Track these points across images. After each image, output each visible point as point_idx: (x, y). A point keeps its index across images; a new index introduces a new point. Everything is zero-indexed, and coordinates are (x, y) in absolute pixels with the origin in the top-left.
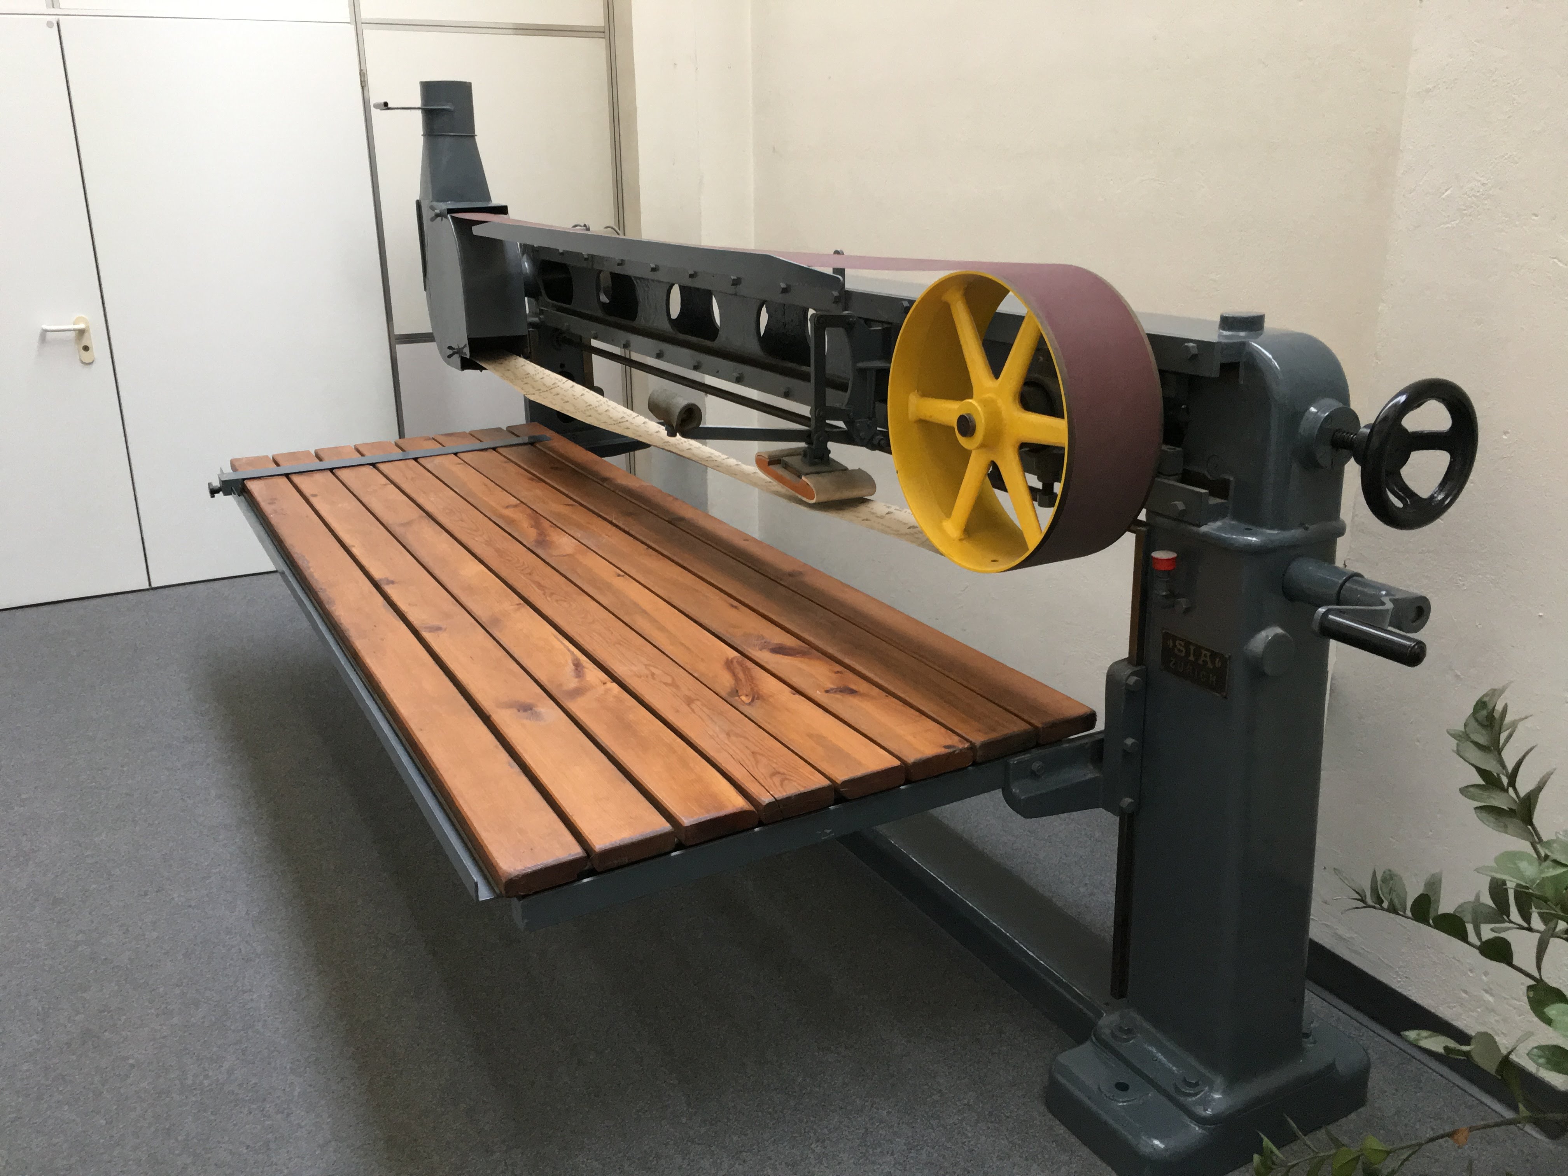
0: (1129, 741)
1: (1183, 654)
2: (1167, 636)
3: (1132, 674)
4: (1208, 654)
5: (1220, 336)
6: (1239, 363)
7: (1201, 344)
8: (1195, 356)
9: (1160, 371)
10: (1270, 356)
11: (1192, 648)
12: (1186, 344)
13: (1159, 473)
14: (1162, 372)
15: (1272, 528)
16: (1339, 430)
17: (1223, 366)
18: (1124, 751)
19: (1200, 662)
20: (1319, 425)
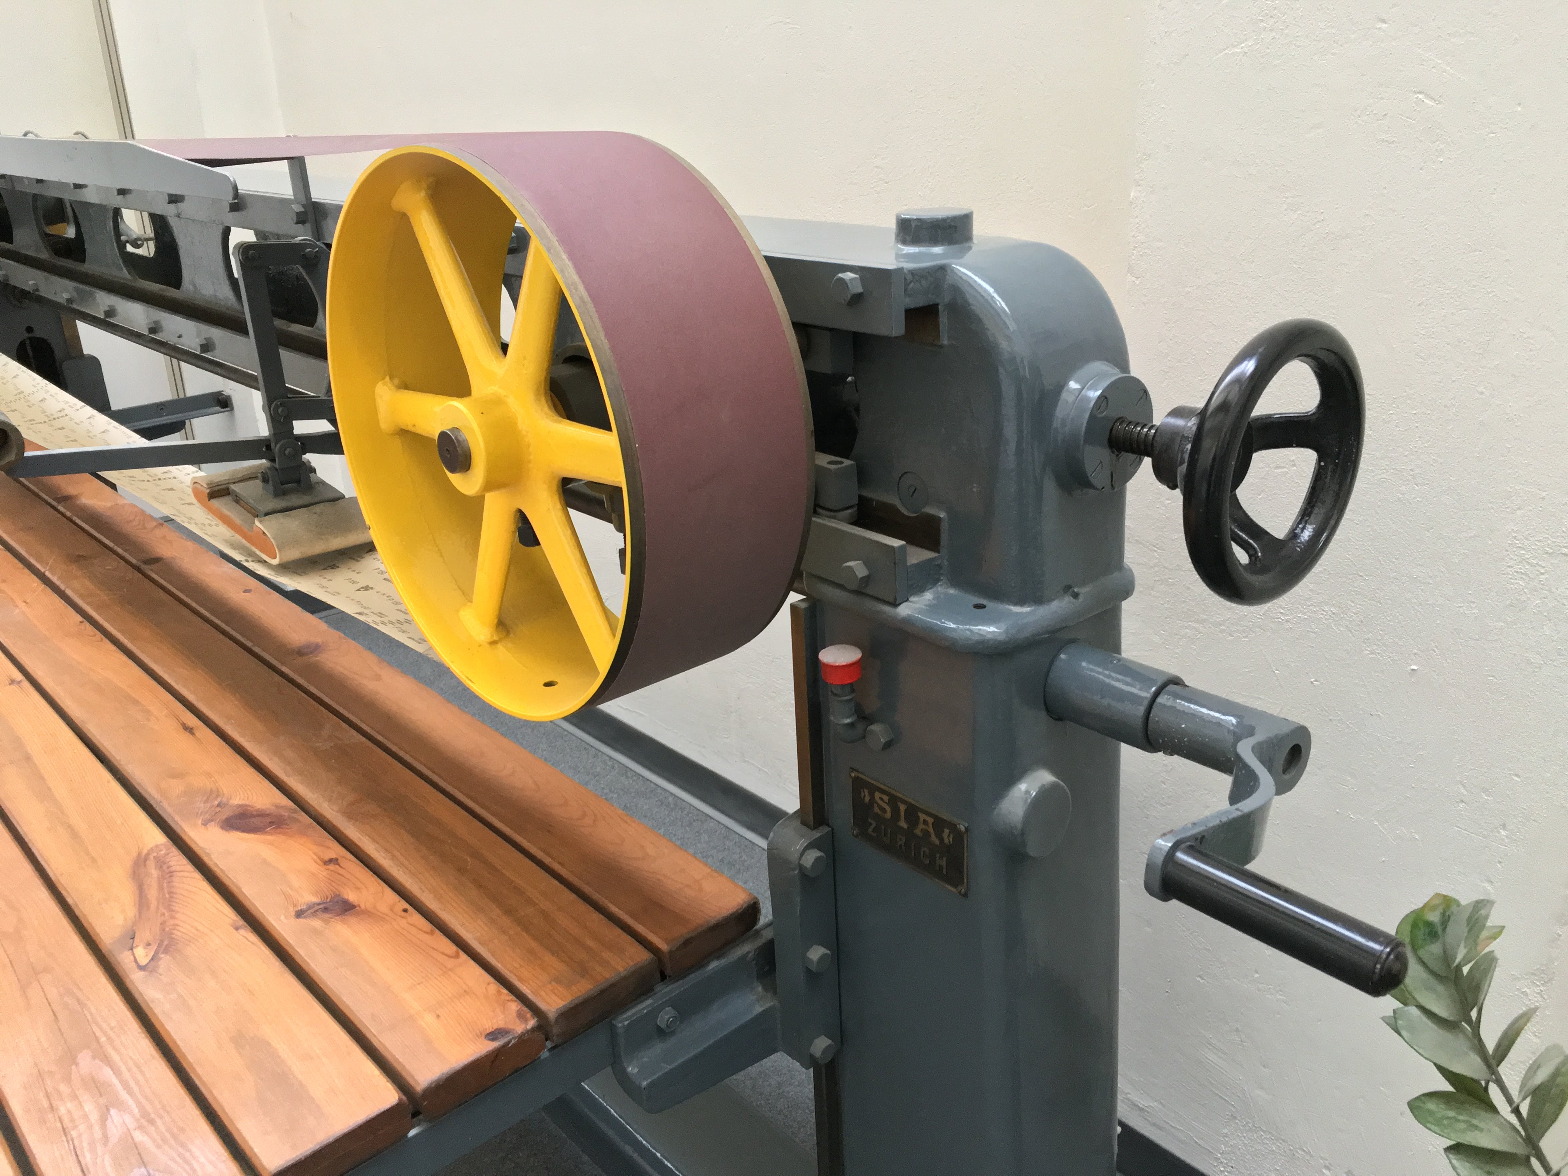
0: (816, 953)
1: (888, 815)
2: (858, 784)
3: (810, 846)
4: (930, 820)
5: (898, 256)
6: (938, 305)
7: (869, 274)
8: (857, 299)
9: (797, 326)
10: (991, 290)
11: (903, 808)
12: (840, 275)
13: (817, 507)
14: (800, 328)
15: (1021, 602)
16: (1121, 420)
17: (913, 315)
18: (808, 971)
19: (918, 832)
20: (1087, 415)
